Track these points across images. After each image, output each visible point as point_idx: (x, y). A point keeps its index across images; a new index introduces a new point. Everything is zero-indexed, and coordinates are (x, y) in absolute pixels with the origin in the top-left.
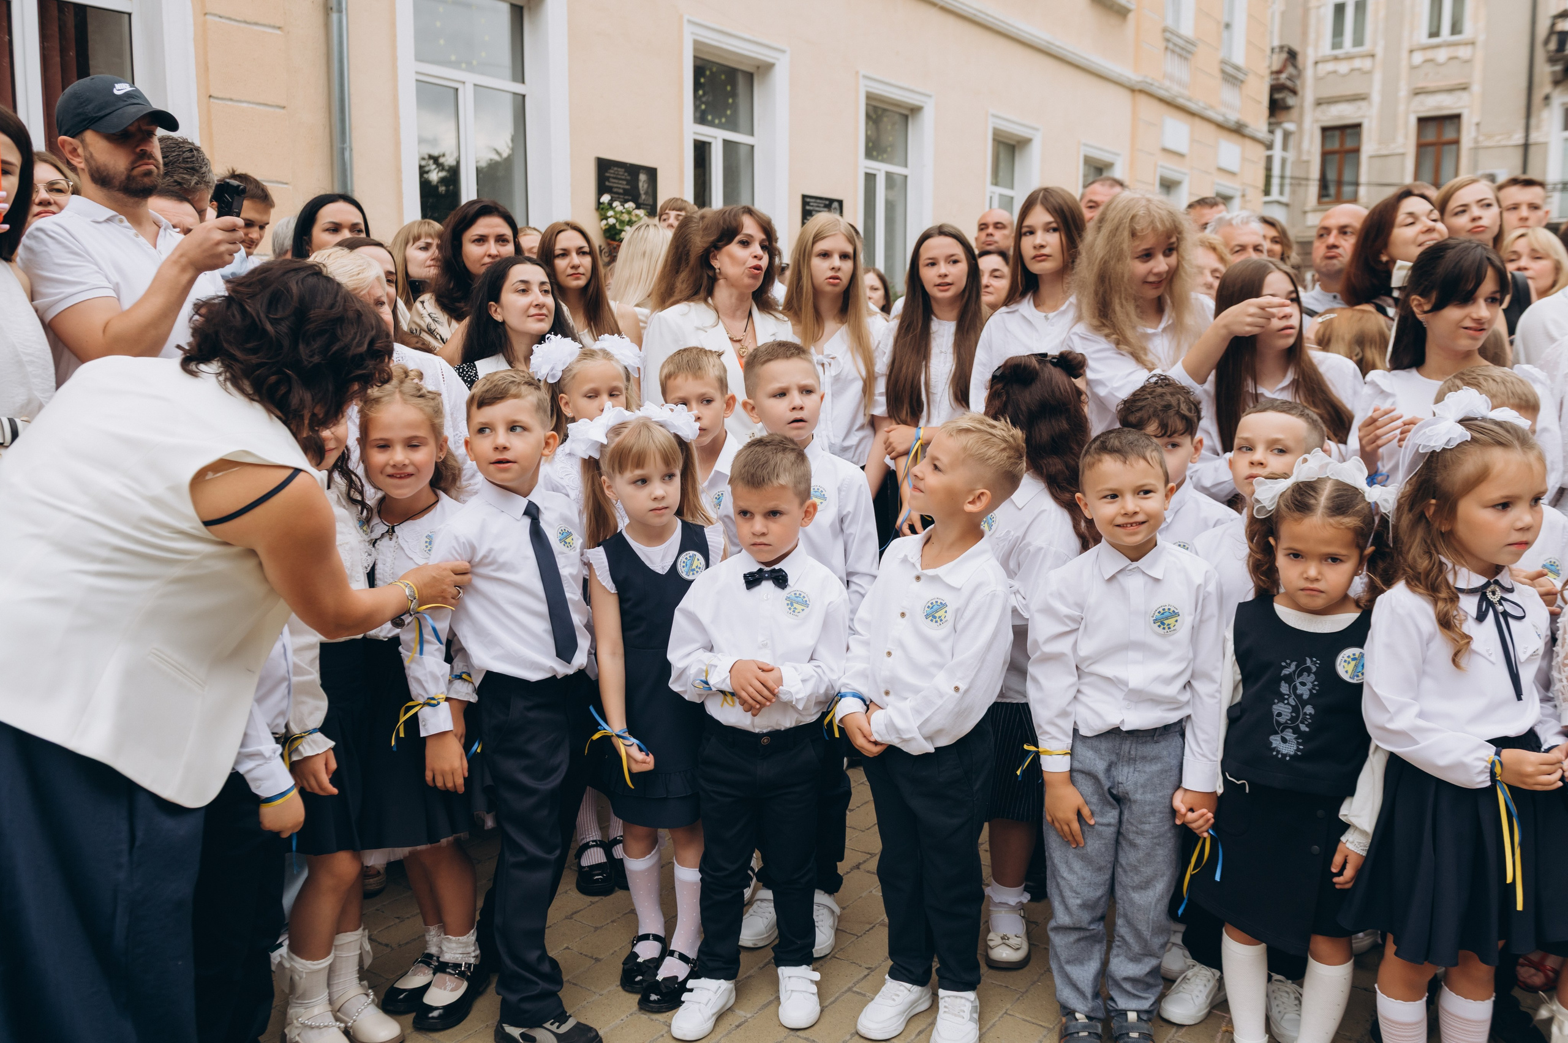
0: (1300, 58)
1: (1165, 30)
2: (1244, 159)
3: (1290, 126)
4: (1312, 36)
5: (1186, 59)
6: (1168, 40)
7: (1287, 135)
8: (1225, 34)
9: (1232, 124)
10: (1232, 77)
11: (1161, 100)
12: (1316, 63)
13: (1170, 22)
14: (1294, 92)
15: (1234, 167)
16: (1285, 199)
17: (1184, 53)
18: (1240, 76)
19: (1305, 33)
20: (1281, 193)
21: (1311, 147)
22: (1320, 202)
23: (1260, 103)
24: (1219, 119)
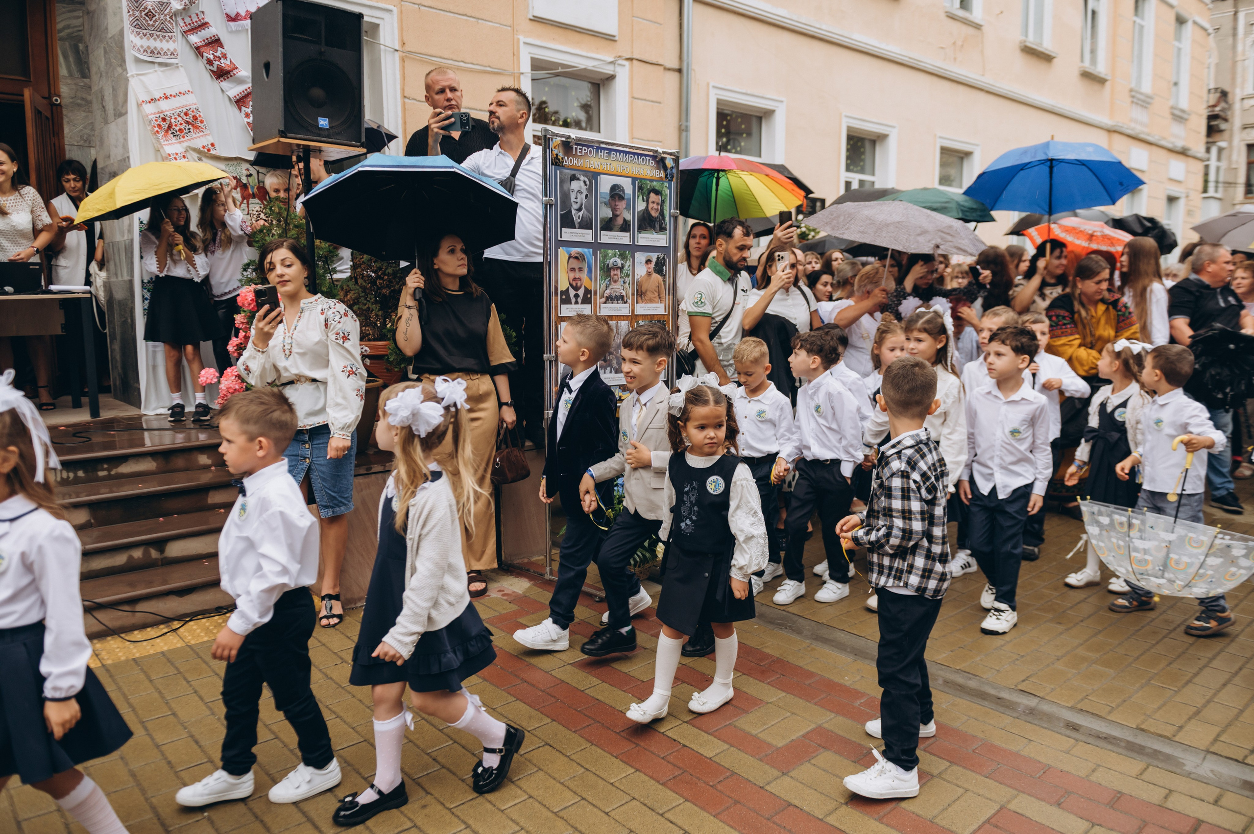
0: (1230, 96)
1: (1131, 90)
2: (1188, 172)
3: (1223, 144)
4: (1239, 80)
5: (1146, 108)
6: (1133, 97)
7: (1220, 150)
8: (1174, 89)
9: (1178, 149)
10: (1179, 117)
11: (1129, 136)
12: (1243, 99)
13: (1133, 85)
14: (1226, 120)
15: (1180, 177)
16: (1218, 195)
17: (1145, 104)
18: (1185, 116)
19: (1234, 79)
20: (1216, 191)
21: (1240, 159)
22: (1246, 198)
23: (1199, 133)
24: (1170, 146)
